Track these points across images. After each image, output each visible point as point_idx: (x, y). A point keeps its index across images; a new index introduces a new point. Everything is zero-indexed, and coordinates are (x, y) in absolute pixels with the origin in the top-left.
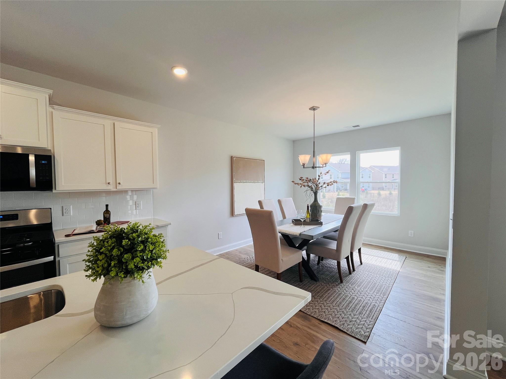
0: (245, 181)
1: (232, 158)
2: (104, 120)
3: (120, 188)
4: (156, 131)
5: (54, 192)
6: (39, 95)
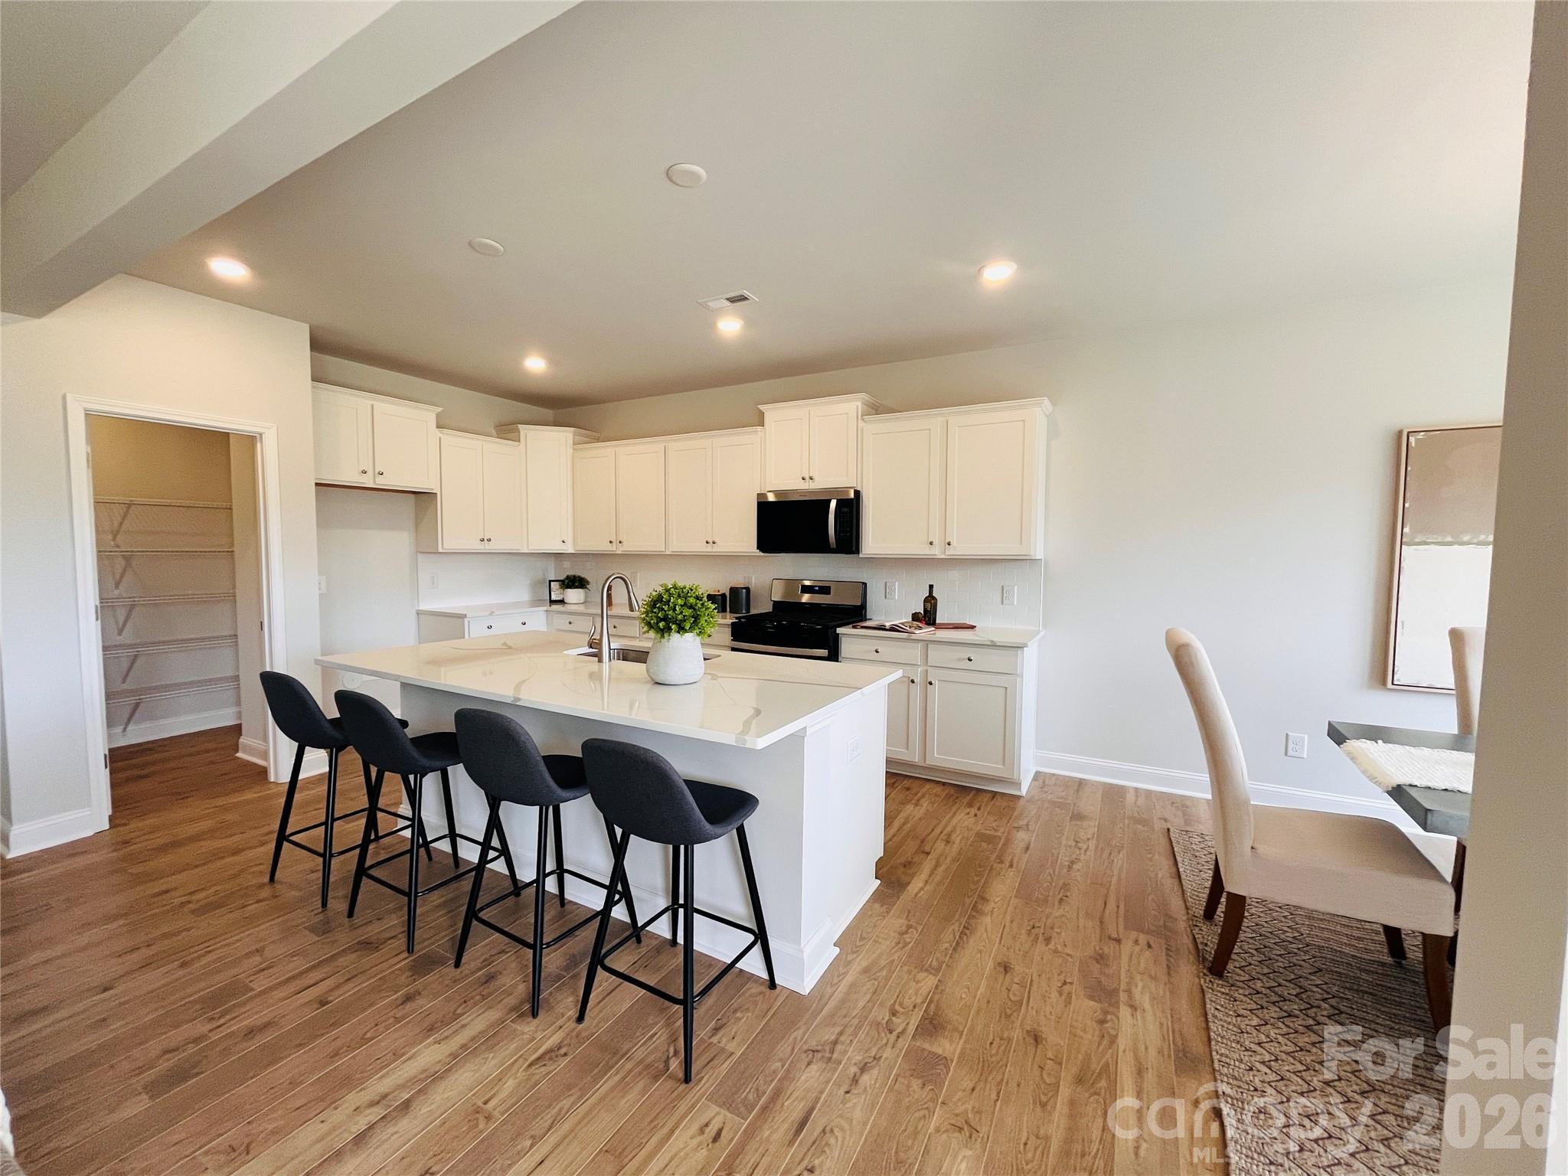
1: (1399, 437)
2: (931, 421)
3: (951, 552)
4: (1037, 413)
5: (861, 556)
6: (851, 406)
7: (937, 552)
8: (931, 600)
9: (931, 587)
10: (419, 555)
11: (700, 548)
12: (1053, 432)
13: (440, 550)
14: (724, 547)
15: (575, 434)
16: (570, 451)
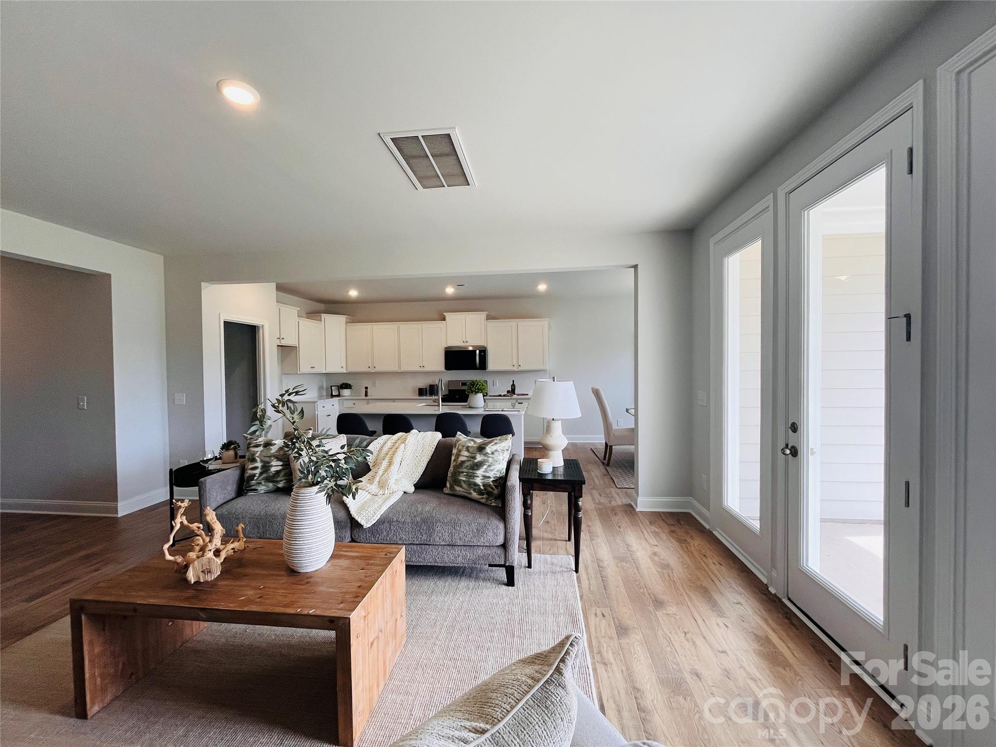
2: (513, 323)
3: (520, 369)
4: (545, 323)
5: (487, 370)
6: (483, 315)
7: (515, 369)
8: (513, 386)
9: (513, 381)
10: (283, 376)
11: (417, 369)
12: (550, 328)
13: (299, 373)
14: (429, 368)
15: (346, 318)
16: (345, 326)
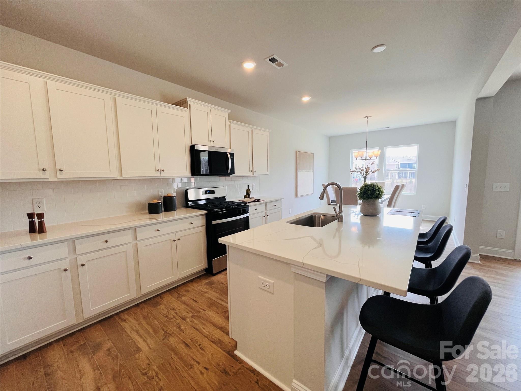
0: (303, 170)
1: (296, 152)
2: (249, 129)
3: (254, 174)
6: (226, 113)
8: (249, 190)
9: (248, 186)
